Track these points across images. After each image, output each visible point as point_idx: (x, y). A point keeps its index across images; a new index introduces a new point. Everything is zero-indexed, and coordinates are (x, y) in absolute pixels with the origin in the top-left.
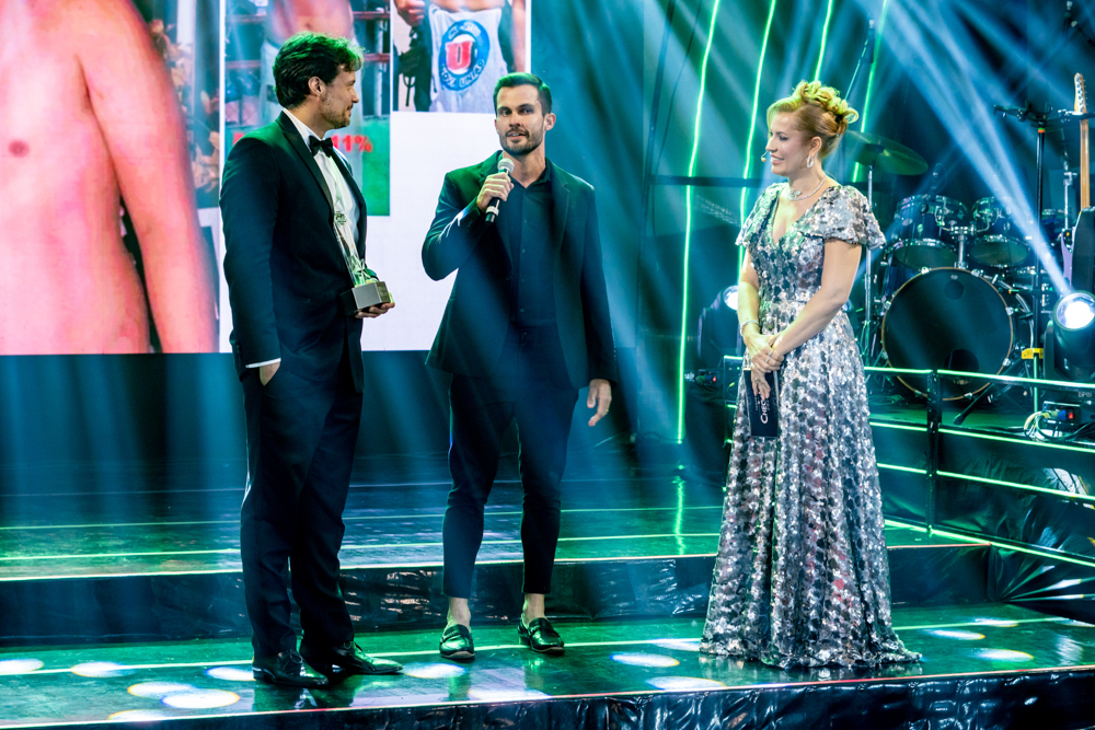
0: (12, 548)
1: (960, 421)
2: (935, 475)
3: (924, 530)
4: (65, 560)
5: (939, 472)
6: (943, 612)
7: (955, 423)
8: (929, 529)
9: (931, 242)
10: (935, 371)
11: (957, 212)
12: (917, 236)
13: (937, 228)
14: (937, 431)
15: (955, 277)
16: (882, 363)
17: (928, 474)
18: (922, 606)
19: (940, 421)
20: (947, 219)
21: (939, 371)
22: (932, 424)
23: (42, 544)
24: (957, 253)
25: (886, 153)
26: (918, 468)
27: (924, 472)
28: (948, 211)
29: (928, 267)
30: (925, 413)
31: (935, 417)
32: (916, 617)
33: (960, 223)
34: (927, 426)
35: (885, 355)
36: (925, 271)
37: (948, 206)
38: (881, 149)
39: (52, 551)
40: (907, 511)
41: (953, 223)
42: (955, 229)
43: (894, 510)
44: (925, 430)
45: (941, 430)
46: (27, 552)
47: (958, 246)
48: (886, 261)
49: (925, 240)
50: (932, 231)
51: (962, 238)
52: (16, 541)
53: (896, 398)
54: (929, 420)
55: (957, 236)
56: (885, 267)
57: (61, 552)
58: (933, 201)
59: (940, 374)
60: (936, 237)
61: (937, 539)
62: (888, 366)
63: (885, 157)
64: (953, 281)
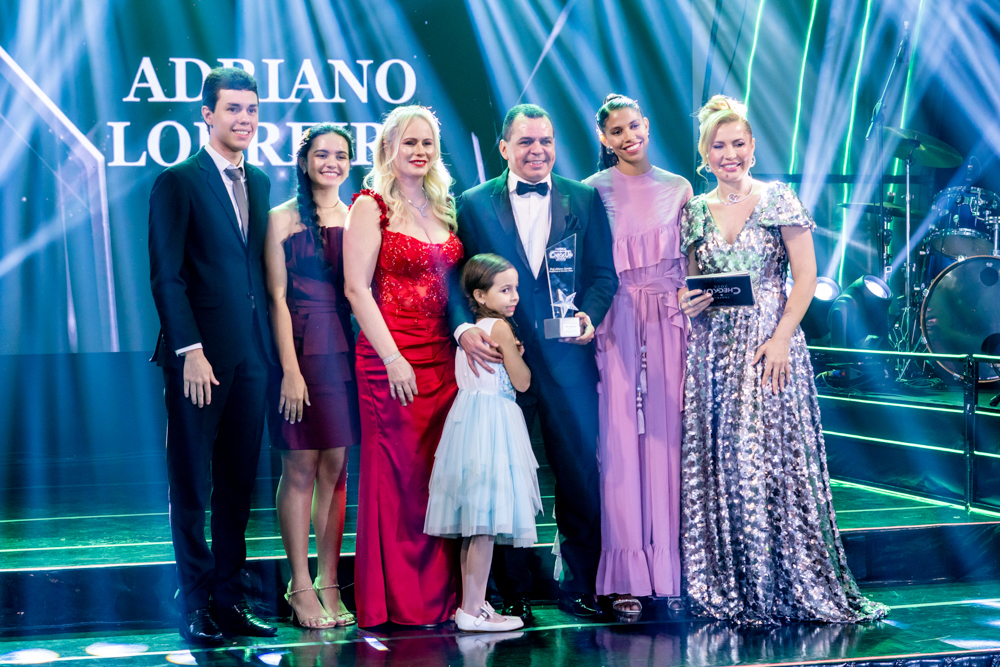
0: (96, 536)
1: (994, 403)
2: (973, 455)
3: (963, 508)
4: (145, 547)
5: (976, 453)
6: (981, 587)
7: (991, 404)
8: (967, 507)
9: (967, 232)
10: (971, 356)
11: (991, 203)
12: (954, 226)
13: (974, 217)
14: (973, 413)
15: (989, 265)
16: (922, 348)
17: (965, 454)
18: (961, 581)
19: (976, 403)
20: (982, 209)
21: (975, 356)
22: (969, 406)
23: (127, 532)
24: (992, 241)
25: (922, 148)
26: (955, 448)
27: (962, 452)
28: (981, 202)
29: (964, 255)
30: (962, 395)
31: (972, 399)
32: (955, 592)
33: (994, 213)
34: (964, 408)
35: (924, 340)
36: (961, 259)
37: (982, 196)
38: (917, 143)
39: (133, 538)
40: (947, 490)
41: (988, 212)
42: (990, 219)
43: (934, 489)
44: (962, 412)
45: (977, 412)
46: (110, 540)
47: (993, 235)
48: (925, 250)
49: (961, 230)
50: (967, 221)
51: (997, 227)
52: (101, 529)
53: (936, 381)
54: (966, 402)
55: (992, 225)
56: (923, 256)
57: (142, 539)
58: (968, 192)
59: (975, 358)
60: (971, 226)
61: (975, 517)
62: (927, 351)
63: (922, 152)
64: (988, 268)
